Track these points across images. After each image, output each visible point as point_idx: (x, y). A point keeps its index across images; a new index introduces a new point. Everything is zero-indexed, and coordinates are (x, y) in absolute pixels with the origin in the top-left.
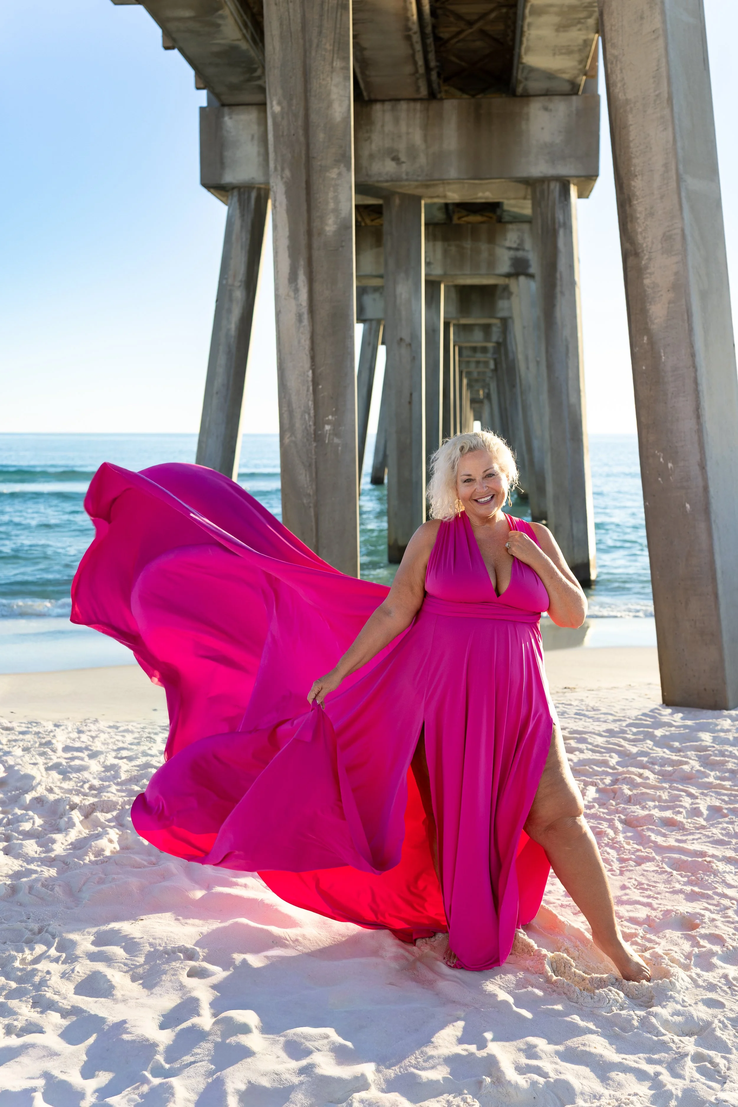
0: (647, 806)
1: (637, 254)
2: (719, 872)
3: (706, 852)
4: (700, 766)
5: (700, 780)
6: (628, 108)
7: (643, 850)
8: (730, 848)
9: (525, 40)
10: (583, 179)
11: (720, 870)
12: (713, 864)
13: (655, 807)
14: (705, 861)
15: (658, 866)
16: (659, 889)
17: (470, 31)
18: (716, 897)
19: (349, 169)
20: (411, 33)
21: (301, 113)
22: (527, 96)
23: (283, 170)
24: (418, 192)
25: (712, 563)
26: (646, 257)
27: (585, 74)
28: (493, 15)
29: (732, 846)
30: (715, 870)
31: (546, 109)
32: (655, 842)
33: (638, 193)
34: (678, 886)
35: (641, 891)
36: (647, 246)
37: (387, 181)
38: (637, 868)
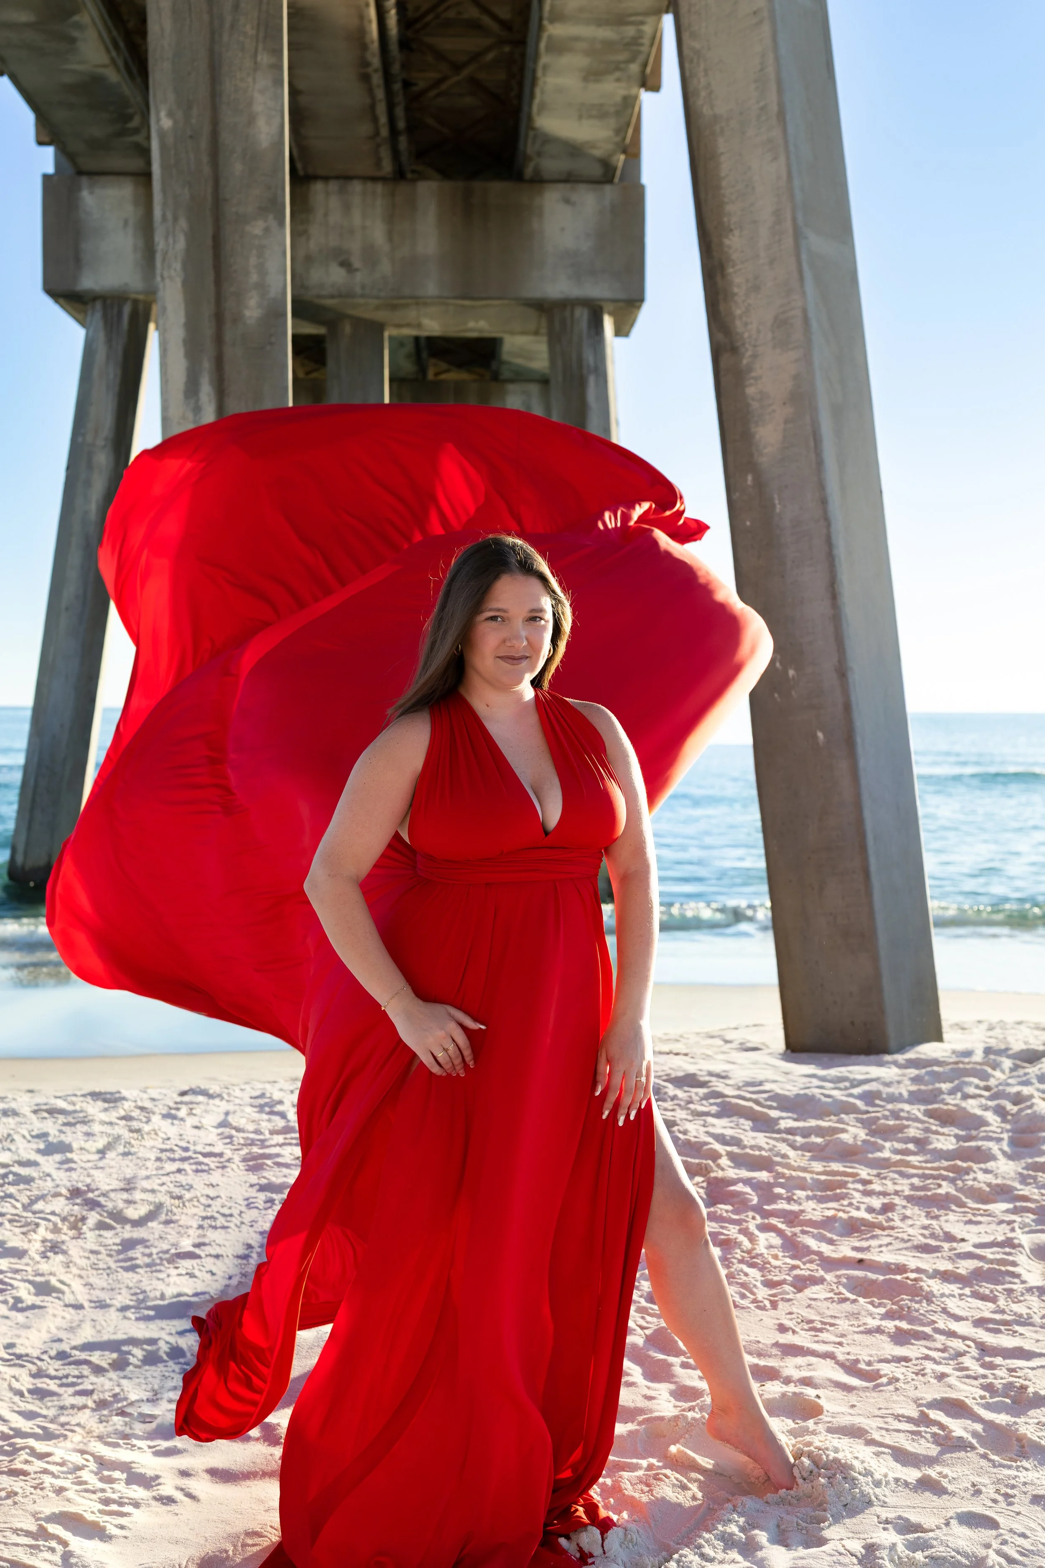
0: (795, 1197)
1: (734, 350)
2: (934, 1296)
3: (904, 1265)
4: (867, 1135)
5: (870, 1156)
6: (717, 128)
7: (802, 1266)
8: (942, 1257)
9: (538, 91)
10: (621, 304)
11: (936, 1292)
12: (922, 1284)
13: (808, 1198)
14: (907, 1278)
15: (832, 1290)
16: (841, 1328)
17: (455, 79)
18: (937, 1336)
19: (282, 224)
20: (370, 70)
21: (206, 129)
22: (539, 181)
23: (176, 219)
24: (380, 316)
25: (860, 821)
26: (749, 353)
27: (624, 152)
28: (490, 56)
29: (945, 1254)
30: (927, 1293)
31: (567, 201)
32: (819, 1254)
33: (734, 256)
34: (873, 1323)
35: (813, 1333)
36: (750, 337)
37: (332, 297)
38: (799, 1295)
